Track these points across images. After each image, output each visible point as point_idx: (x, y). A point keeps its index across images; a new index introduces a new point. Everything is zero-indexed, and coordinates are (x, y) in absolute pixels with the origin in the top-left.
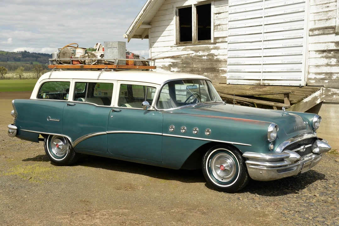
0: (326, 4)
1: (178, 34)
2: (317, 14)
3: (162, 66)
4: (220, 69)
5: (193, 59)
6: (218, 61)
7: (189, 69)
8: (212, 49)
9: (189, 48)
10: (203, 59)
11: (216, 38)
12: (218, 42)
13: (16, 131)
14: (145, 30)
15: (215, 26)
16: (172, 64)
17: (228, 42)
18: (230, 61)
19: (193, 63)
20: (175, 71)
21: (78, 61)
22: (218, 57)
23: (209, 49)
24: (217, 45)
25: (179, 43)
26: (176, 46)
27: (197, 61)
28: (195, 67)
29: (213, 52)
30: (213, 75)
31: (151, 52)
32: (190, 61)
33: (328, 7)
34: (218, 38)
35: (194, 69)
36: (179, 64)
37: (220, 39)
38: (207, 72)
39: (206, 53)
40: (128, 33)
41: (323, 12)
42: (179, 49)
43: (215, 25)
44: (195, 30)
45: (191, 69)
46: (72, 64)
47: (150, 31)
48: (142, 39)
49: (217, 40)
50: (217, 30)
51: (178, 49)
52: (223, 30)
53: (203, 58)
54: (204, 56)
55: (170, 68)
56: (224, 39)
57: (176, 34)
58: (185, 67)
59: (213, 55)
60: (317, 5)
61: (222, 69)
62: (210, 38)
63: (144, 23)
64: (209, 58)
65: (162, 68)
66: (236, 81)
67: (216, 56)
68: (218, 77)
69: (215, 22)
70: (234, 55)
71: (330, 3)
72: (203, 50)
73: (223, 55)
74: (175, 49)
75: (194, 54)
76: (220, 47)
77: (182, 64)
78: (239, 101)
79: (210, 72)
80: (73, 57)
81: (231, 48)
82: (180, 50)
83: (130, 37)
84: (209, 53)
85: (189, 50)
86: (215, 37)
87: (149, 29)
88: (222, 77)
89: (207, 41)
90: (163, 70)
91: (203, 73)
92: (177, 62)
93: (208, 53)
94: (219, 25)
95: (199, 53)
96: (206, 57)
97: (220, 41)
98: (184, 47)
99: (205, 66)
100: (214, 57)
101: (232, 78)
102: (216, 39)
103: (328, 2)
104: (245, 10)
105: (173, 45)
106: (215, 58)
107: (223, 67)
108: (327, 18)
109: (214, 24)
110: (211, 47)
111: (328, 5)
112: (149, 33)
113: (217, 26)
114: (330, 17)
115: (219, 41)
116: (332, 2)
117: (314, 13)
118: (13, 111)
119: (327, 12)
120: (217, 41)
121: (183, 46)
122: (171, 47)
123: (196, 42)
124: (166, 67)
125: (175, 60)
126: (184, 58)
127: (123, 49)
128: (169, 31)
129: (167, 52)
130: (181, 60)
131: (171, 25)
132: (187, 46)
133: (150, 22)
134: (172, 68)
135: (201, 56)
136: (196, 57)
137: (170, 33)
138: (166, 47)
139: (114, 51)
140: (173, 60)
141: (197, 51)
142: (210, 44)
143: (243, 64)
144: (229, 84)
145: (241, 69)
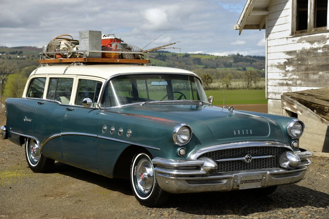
1: (294, 21)
3: (277, 64)
5: (308, 53)
7: (304, 68)
8: (328, 39)
9: (304, 39)
10: (318, 53)
13: (5, 132)
14: (263, 17)
16: (287, 61)
19: (308, 59)
20: (290, 70)
21: (59, 54)
23: (324, 39)
25: (296, 33)
26: (291, 36)
27: (312, 56)
28: (310, 65)
29: (328, 42)
31: (267, 47)
32: (305, 57)
35: (309, 67)
36: (294, 60)
38: (322, 70)
39: (322, 45)
40: (239, 23)
42: (294, 41)
44: (312, 14)
45: (306, 67)
46: (55, 58)
47: (267, 18)
48: (260, 30)
51: (293, 41)
53: (319, 51)
55: (285, 68)
57: (292, 21)
58: (300, 65)
59: (328, 47)
62: (326, 24)
63: (255, 9)
65: (278, 67)
72: (319, 42)
74: (290, 40)
75: (307, 46)
77: (298, 60)
79: (325, 70)
80: (56, 50)
82: (296, 42)
83: (242, 28)
84: (325, 44)
85: (304, 41)
87: (266, 16)
89: (324, 28)
90: (278, 69)
91: (318, 72)
92: (292, 59)
93: (324, 45)
95: (315, 45)
96: (321, 50)
98: (299, 38)
99: (321, 63)
105: (288, 35)
110: (327, 37)
112: (266, 21)
118: (6, 112)
121: (299, 36)
122: (287, 38)
123: (313, 30)
124: (281, 65)
125: (291, 55)
126: (299, 53)
127: (96, 39)
128: (286, 17)
129: (283, 45)
130: (296, 56)
131: (287, 9)
132: (303, 37)
133: (268, 7)
134: (287, 66)
135: (316, 49)
136: (312, 51)
137: (286, 20)
138: (282, 39)
139: (86, 41)
140: (288, 56)
141: (312, 42)
142: (326, 32)
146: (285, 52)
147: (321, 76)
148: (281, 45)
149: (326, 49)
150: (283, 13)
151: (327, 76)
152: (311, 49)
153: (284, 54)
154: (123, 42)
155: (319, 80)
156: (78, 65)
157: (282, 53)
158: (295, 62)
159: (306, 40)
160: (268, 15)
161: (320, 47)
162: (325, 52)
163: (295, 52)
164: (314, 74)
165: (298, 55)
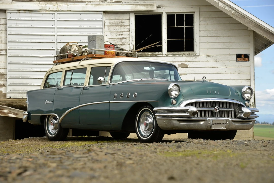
0: (119, 32)
2: (112, 39)
17: (8, 55)
33: (122, 35)
41: (118, 38)
60: (111, 32)
66: (20, 95)
70: (17, 68)
71: (123, 32)
81: (13, 61)
101: (15, 92)
103: (122, 31)
104: (31, 26)
108: (122, 43)
111: (121, 33)
114: (124, 43)
116: (125, 32)
117: (109, 38)
119: (121, 38)
127: (101, 41)
139: (93, 43)
143: (30, 77)
144: (10, 98)
145: (28, 83)
154: (116, 46)
156: (88, 60)
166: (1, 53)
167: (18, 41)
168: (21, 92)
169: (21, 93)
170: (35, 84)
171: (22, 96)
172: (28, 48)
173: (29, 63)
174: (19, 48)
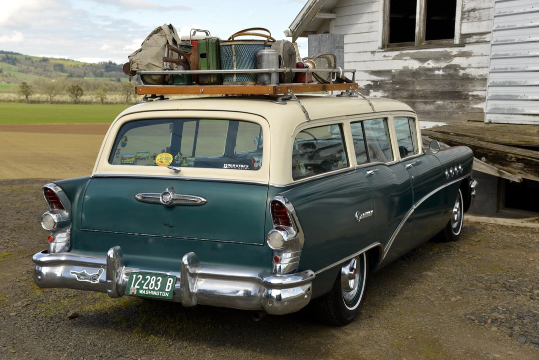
1: (386, 29)
4: (470, 93)
5: (415, 74)
6: (467, 79)
7: (406, 94)
8: (455, 56)
9: (407, 54)
10: (435, 75)
11: (464, 36)
12: (470, 43)
14: (324, 22)
15: (463, 13)
16: (372, 83)
17: (492, 42)
18: (493, 78)
19: (414, 82)
22: (467, 71)
23: (448, 57)
24: (467, 48)
25: (388, 46)
26: (383, 50)
27: (423, 78)
28: (418, 91)
29: (456, 61)
30: (454, 105)
32: (408, 79)
34: (470, 35)
35: (416, 93)
36: (387, 83)
37: (475, 37)
38: (442, 99)
39: (443, 64)
40: (293, 28)
42: (388, 57)
43: (465, 9)
44: (422, 21)
45: (410, 93)
47: (333, 23)
49: (468, 39)
50: (468, 20)
51: (385, 56)
52: (480, 19)
53: (437, 72)
54: (439, 69)
56: (482, 37)
57: (384, 30)
58: (398, 90)
59: (456, 68)
61: (475, 93)
62: (452, 36)
63: (324, 10)
64: (447, 73)
66: (505, 118)
67: (464, 69)
68: (466, 108)
69: (464, 4)
70: (503, 67)
72: (437, 59)
73: (479, 68)
74: (379, 56)
75: (415, 65)
76: (473, 53)
77: (393, 83)
78: (521, 157)
79: (449, 99)
81: (498, 53)
82: (389, 58)
83: (297, 34)
84: (449, 64)
85: (408, 58)
86: (464, 32)
87: (330, 20)
88: (473, 109)
89: (444, 41)
91: (435, 101)
92: (382, 81)
93: (446, 64)
94: (474, 10)
95: (429, 64)
96: (441, 71)
97: (474, 41)
98: (397, 53)
99: (439, 89)
100: (458, 72)
101: (497, 111)
102: (466, 38)
105: (375, 48)
106: (461, 72)
107: (477, 91)
109: (463, 8)
110: (454, 53)
113: (469, 11)
115: (471, 41)
120: (468, 42)
121: (396, 50)
122: (373, 52)
123: (423, 44)
125: (380, 76)
126: (396, 73)
128: (369, 24)
129: (364, 61)
130: (390, 77)
131: (373, 12)
132: (405, 52)
133: (334, 8)
134: (371, 91)
135: (433, 70)
136: (422, 72)
137: (371, 27)
138: (361, 53)
140: (375, 77)
141: (423, 60)
142: (451, 47)
143: (522, 84)
144: (490, 122)
145: (518, 94)
146: (369, 71)
147: (439, 107)
148: (361, 61)
149: (451, 71)
150: (365, 18)
151: (452, 107)
152: (420, 68)
153: (367, 74)
155: (437, 112)
157: (363, 72)
158: (388, 86)
159: (410, 56)
160: (334, 19)
161: (439, 66)
162: (449, 74)
163: (388, 72)
164: (426, 103)
165: (393, 76)
166: (485, 38)
167: (510, 12)
168: (506, 112)
169: (507, 114)
170: (530, 98)
171: (507, 119)
172: (525, 25)
173: (522, 55)
174: (514, 26)
